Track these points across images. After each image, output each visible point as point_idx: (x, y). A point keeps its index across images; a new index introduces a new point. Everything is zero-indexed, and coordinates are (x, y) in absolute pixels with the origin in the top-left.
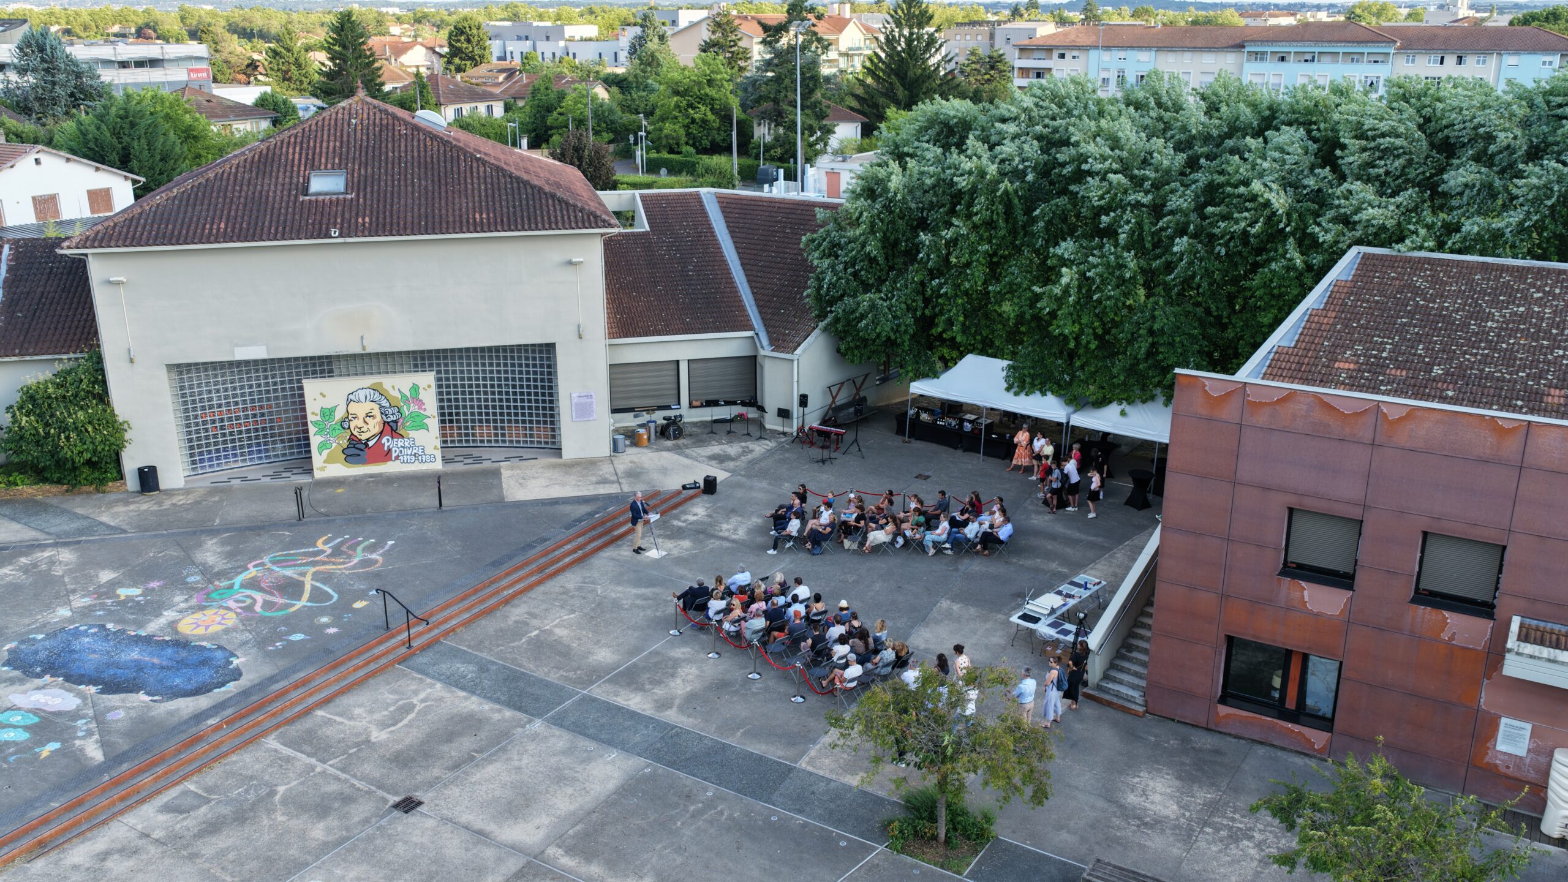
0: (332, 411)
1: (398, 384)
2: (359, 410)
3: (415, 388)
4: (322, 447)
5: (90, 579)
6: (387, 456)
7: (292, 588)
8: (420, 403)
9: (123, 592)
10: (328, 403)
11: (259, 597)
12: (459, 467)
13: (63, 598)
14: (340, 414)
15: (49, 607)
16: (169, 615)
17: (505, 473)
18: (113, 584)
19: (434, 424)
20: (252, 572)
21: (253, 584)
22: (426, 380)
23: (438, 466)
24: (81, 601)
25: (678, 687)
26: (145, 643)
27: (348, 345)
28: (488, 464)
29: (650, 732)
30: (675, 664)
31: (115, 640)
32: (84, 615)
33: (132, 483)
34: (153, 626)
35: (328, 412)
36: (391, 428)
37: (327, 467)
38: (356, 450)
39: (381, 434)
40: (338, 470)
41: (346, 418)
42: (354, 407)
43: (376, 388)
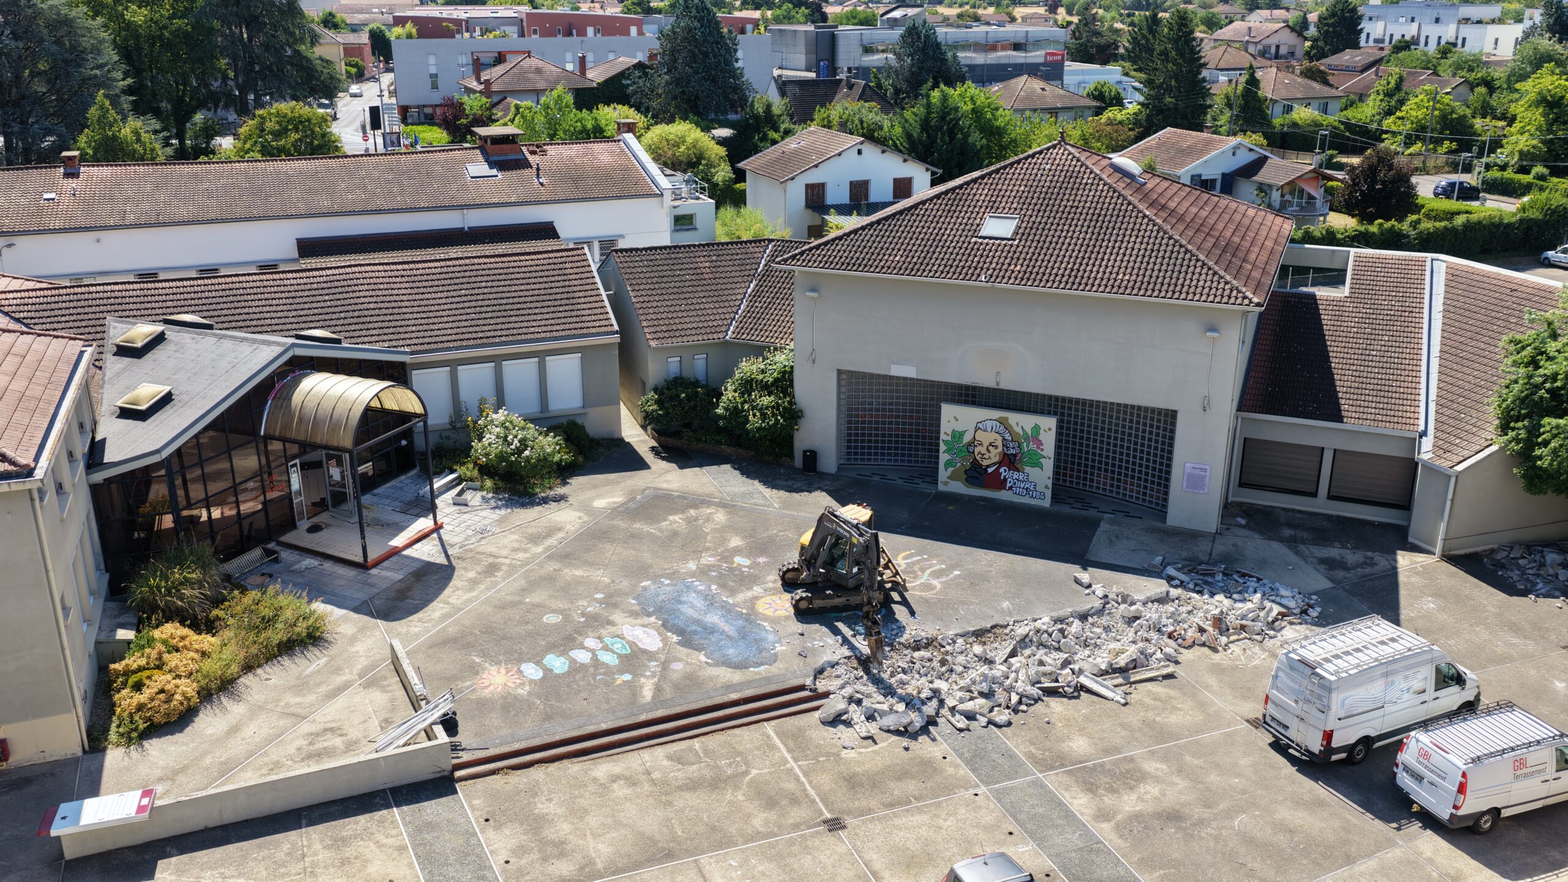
0: (961, 434)
1: (1022, 422)
2: (985, 438)
3: (1036, 428)
4: (948, 464)
5: (724, 541)
6: (1001, 484)
8: (1039, 443)
9: (738, 560)
10: (959, 428)
12: (1066, 509)
13: (698, 553)
14: (967, 438)
15: (685, 559)
16: (757, 590)
17: (1104, 526)
18: (737, 551)
19: (1049, 465)
22: (1048, 425)
23: (1046, 503)
24: (708, 559)
25: (1129, 803)
26: (728, 610)
27: (983, 377)
28: (1092, 512)
29: (1074, 839)
30: (1142, 777)
31: (711, 601)
32: (703, 572)
33: (798, 461)
34: (741, 597)
35: (958, 435)
36: (1010, 460)
37: (949, 482)
38: (976, 473)
39: (1000, 464)
40: (959, 487)
41: (972, 443)
42: (980, 435)
43: (1002, 422)
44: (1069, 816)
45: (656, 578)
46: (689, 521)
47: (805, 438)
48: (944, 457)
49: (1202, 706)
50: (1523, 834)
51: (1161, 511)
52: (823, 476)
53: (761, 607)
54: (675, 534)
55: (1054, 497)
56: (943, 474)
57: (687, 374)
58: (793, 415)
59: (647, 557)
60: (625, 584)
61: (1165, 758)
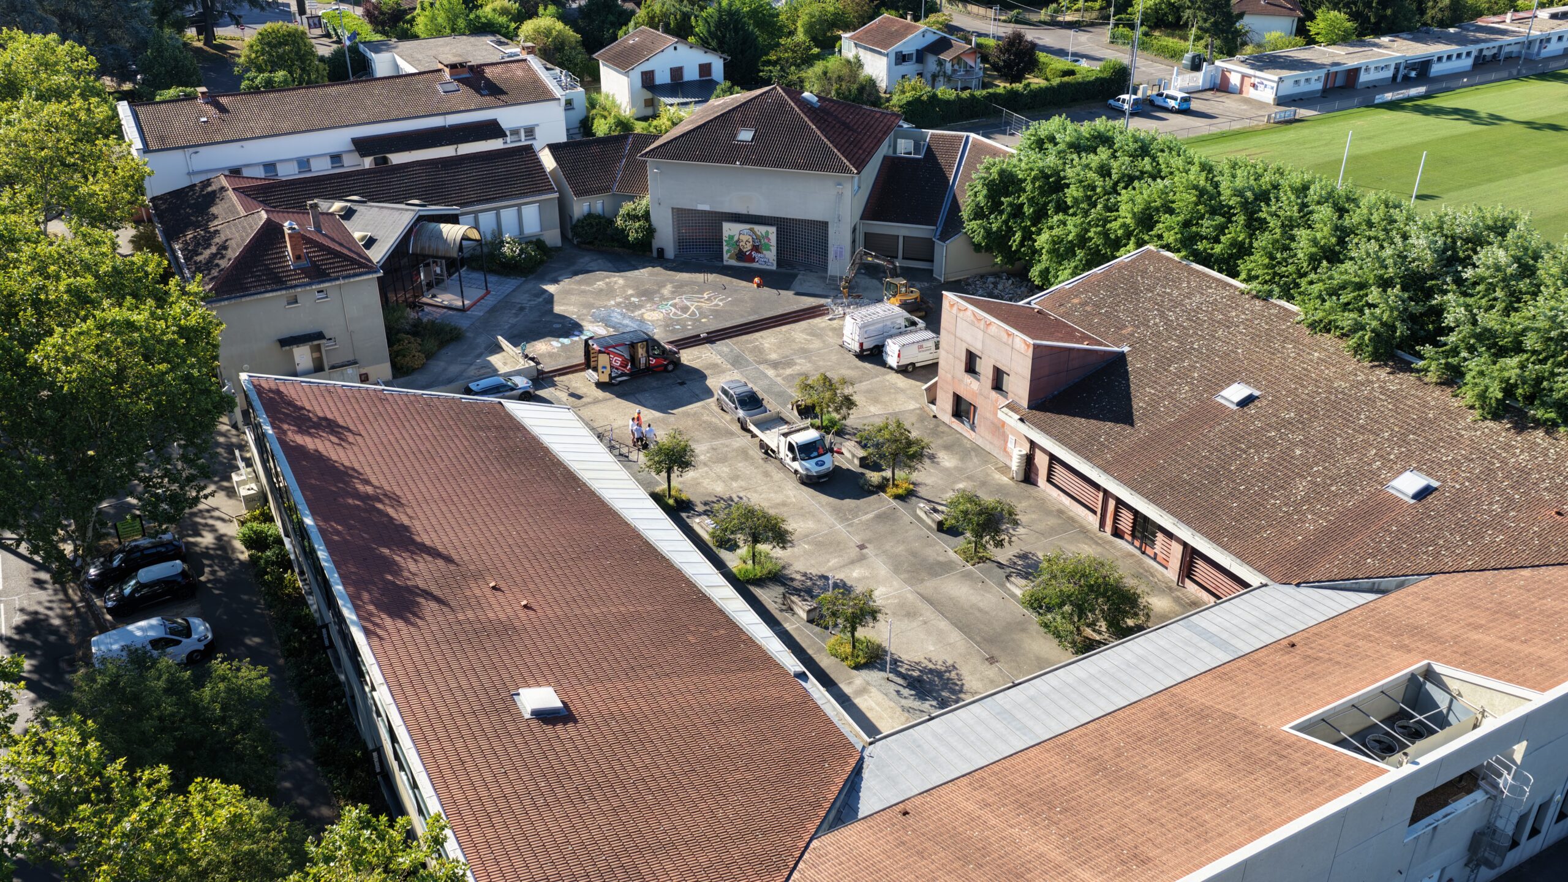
0: (733, 237)
1: (760, 230)
2: (744, 238)
3: (767, 232)
4: (728, 251)
5: (625, 291)
6: (753, 260)
7: (685, 309)
8: (769, 239)
9: (633, 299)
10: (732, 233)
11: (673, 310)
12: (783, 270)
13: (614, 298)
14: (736, 238)
15: (609, 300)
16: (643, 310)
17: (799, 277)
18: (632, 295)
19: (774, 249)
20: (677, 300)
21: (674, 305)
22: (772, 231)
23: (774, 268)
24: (619, 300)
25: (789, 371)
26: (632, 318)
27: (742, 209)
28: (796, 271)
29: (767, 382)
30: (796, 364)
31: (624, 316)
32: (618, 305)
33: (655, 254)
34: (636, 313)
35: (731, 237)
36: (756, 248)
37: (728, 260)
38: (741, 255)
39: (752, 250)
40: (733, 262)
41: (738, 241)
42: (742, 237)
43: (751, 230)
44: (766, 376)
45: (598, 308)
46: (607, 284)
47: (656, 244)
48: (725, 248)
49: (824, 342)
50: (924, 372)
51: (825, 269)
52: (668, 260)
53: (646, 316)
54: (602, 290)
55: (778, 265)
56: (726, 256)
57: (593, 211)
58: (650, 231)
59: (591, 300)
60: (585, 311)
61: (805, 358)
